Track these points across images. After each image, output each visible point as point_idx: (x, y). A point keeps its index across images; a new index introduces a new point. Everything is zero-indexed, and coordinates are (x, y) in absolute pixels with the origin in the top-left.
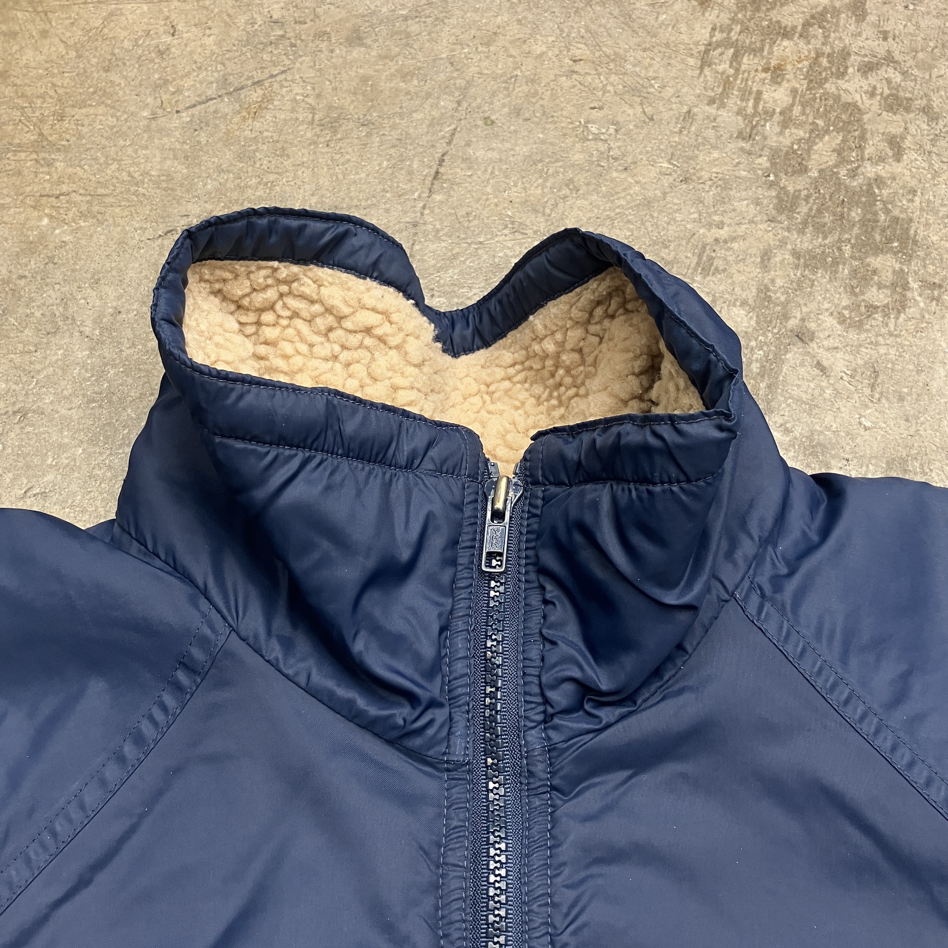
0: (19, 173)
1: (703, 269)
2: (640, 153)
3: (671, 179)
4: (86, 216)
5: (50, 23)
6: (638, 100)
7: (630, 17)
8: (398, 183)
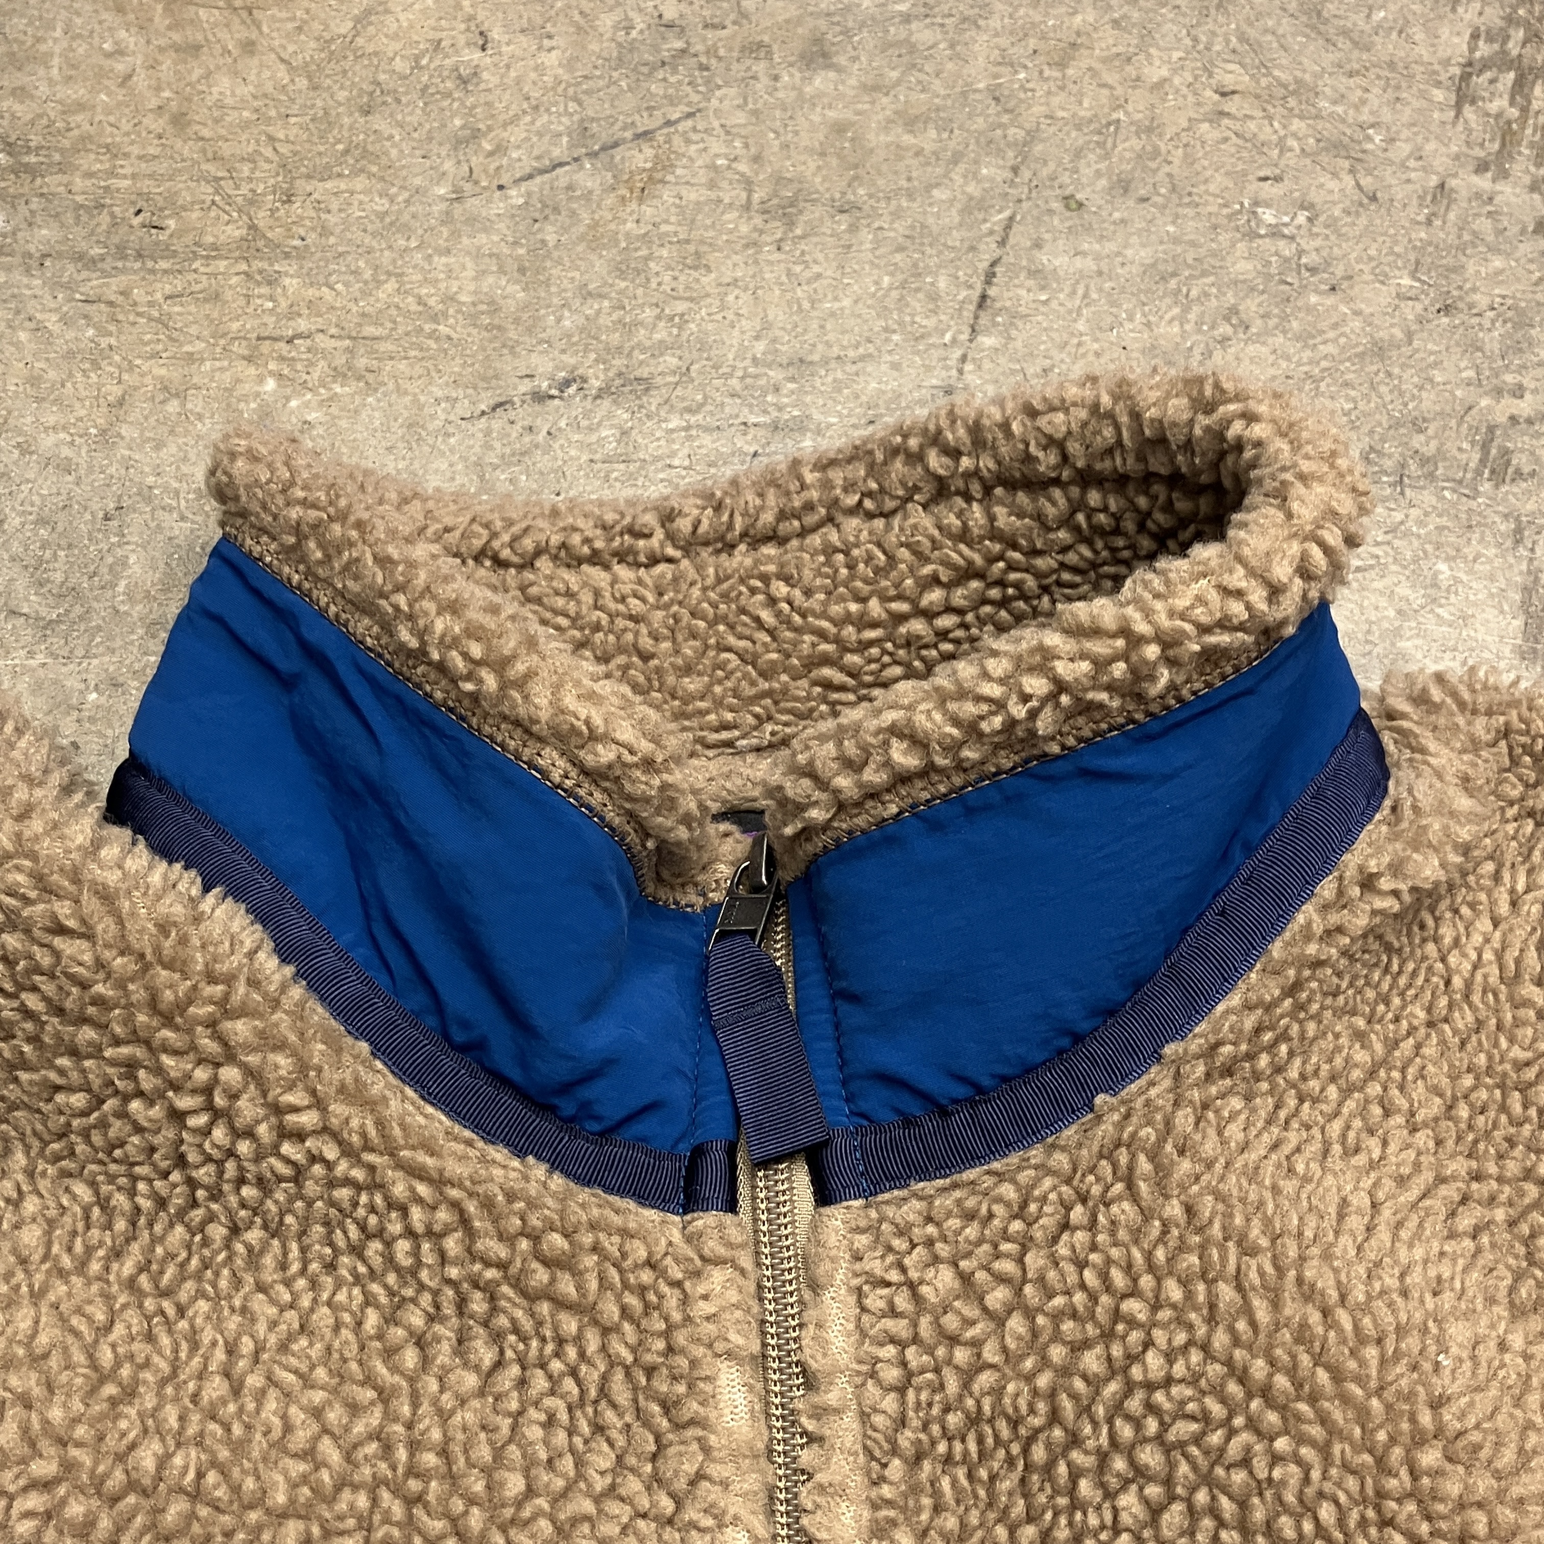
0: (217, 296)
1: (1493, 472)
2: (1359, 260)
3: (1419, 307)
4: (345, 376)
5: (259, 28)
6: (1347, 164)
7: (1319, 14)
8: (912, 315)
